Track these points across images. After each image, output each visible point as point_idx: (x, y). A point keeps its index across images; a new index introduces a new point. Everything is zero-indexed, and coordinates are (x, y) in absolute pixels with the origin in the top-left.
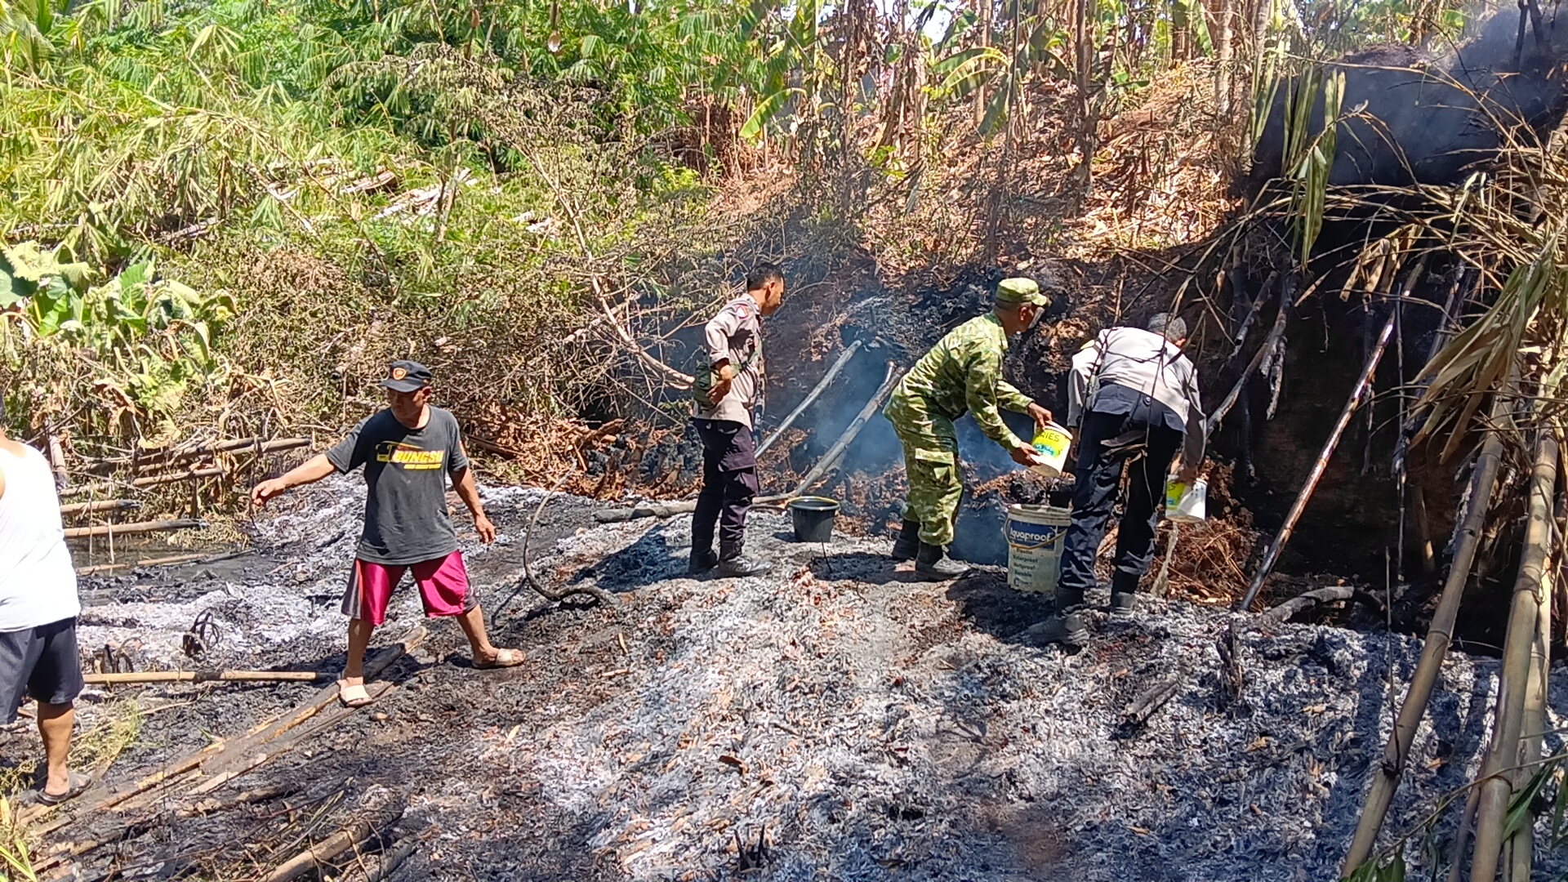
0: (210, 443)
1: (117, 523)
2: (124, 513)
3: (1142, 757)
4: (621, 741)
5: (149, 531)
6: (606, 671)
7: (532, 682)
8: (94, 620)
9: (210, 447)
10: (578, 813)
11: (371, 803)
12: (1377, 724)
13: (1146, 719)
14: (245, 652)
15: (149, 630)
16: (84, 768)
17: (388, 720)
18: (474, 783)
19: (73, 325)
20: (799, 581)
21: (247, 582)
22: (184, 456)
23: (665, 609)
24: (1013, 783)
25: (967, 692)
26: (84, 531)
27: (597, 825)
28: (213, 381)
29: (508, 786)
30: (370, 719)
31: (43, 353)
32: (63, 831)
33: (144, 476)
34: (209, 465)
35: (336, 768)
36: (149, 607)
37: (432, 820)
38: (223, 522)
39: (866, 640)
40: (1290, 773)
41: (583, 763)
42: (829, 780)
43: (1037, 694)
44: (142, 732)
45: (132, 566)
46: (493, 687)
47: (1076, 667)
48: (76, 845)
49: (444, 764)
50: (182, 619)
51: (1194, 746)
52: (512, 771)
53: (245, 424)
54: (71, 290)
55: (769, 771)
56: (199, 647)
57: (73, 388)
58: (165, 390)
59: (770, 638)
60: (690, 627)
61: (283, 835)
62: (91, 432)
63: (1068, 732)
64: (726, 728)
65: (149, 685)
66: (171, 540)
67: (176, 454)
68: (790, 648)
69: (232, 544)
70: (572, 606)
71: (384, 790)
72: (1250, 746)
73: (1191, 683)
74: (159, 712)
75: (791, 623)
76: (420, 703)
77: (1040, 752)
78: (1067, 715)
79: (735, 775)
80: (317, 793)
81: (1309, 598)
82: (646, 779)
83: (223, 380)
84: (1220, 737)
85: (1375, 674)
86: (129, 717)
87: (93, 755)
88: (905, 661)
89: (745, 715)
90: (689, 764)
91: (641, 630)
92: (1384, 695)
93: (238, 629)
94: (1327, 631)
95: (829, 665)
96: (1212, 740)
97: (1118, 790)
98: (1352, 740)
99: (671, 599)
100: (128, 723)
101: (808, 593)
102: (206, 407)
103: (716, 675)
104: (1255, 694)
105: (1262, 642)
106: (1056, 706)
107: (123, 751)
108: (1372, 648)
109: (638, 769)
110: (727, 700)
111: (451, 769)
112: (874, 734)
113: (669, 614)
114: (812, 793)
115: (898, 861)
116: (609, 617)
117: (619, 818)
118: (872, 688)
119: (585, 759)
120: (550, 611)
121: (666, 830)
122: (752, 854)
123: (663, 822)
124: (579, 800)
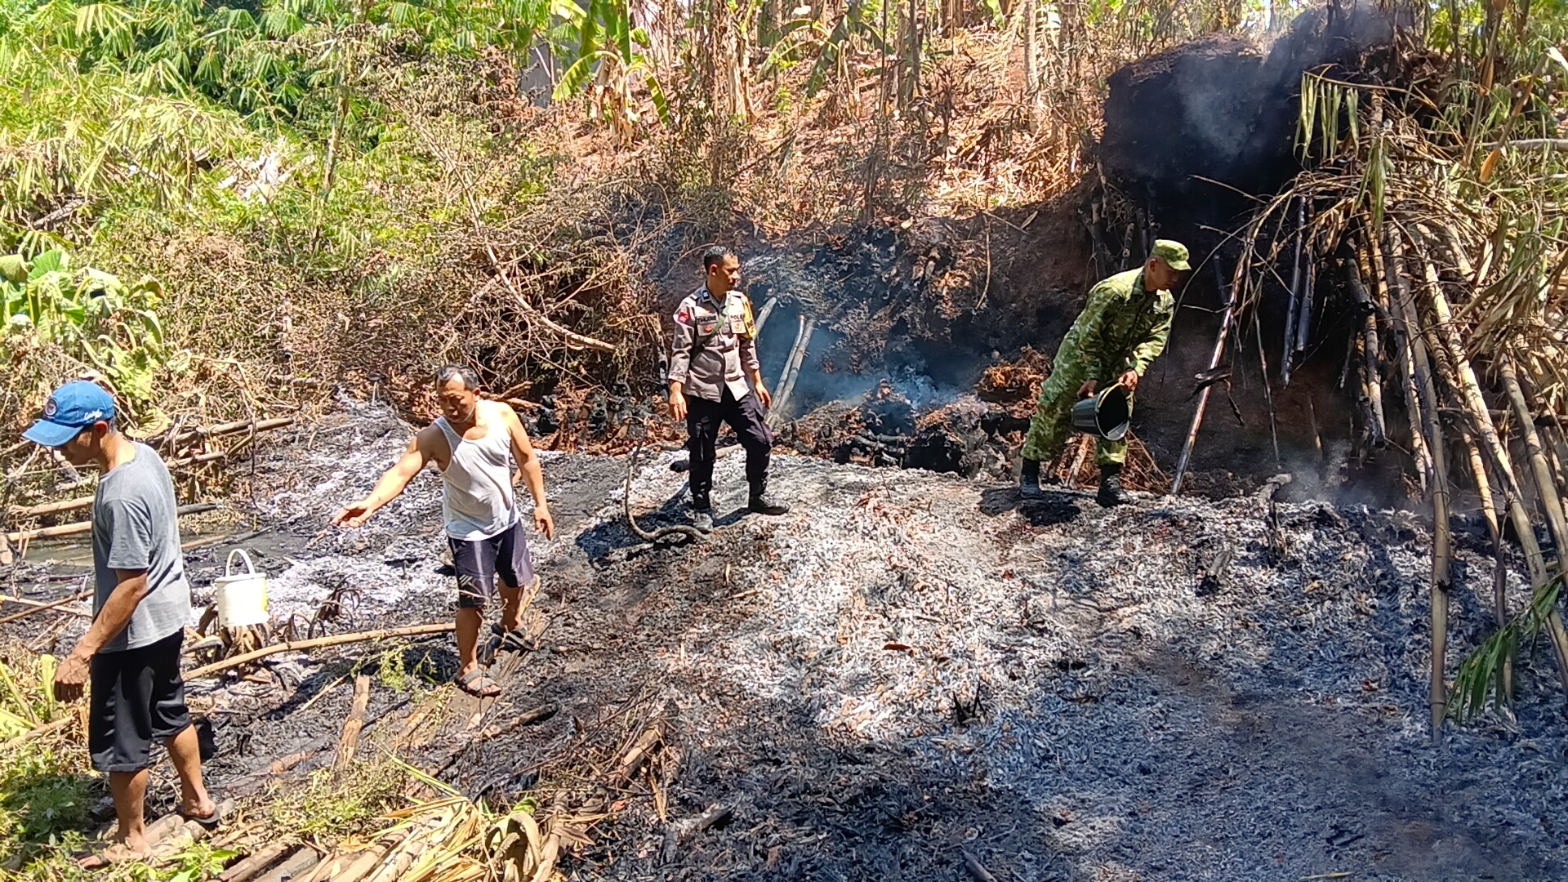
3: (1226, 606)
6: (733, 594)
7: (668, 609)
10: (788, 701)
13: (1219, 579)
23: (757, 539)
27: (813, 707)
40: (1344, 603)
41: (764, 664)
43: (1122, 571)
51: (1262, 594)
52: (706, 678)
55: (937, 651)
56: (336, 613)
60: (793, 551)
63: (1162, 596)
64: (874, 625)
67: (163, 442)
70: (666, 545)
72: (1307, 588)
73: (1241, 550)
79: (908, 657)
83: (187, 365)
84: (1281, 585)
88: (999, 559)
89: (884, 613)
91: (746, 558)
96: (1275, 587)
98: (1381, 575)
99: (759, 531)
101: (885, 515)
103: (839, 585)
104: (1298, 551)
106: (1142, 578)
109: (819, 663)
110: (862, 604)
113: (765, 542)
115: (1088, 698)
116: (706, 551)
117: (830, 699)
118: (983, 581)
119: (764, 661)
120: (646, 552)
121: (877, 703)
122: (968, 709)
123: (868, 697)
124: (781, 691)
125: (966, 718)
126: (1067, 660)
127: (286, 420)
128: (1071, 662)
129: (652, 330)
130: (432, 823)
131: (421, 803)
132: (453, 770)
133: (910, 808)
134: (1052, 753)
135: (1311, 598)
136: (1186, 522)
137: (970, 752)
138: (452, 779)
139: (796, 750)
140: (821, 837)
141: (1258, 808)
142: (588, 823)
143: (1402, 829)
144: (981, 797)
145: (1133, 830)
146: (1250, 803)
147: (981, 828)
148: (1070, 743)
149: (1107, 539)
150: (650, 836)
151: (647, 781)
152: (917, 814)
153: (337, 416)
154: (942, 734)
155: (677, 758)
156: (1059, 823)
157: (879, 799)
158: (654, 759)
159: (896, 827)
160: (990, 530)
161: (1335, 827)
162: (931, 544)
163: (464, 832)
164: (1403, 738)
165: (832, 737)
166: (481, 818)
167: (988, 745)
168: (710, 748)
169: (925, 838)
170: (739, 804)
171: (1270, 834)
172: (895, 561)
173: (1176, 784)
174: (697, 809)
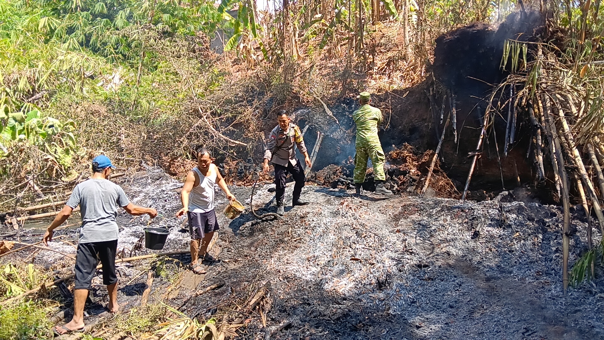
3: (483, 243)
4: (314, 259)
6: (292, 239)
10: (313, 280)
19: (22, 137)
20: (344, 205)
23: (301, 218)
24: (450, 254)
27: (323, 283)
28: (80, 154)
42: (392, 260)
51: (497, 238)
54: (17, 123)
55: (371, 261)
60: (315, 222)
64: (346, 251)
70: (267, 220)
72: (514, 236)
73: (489, 221)
79: (359, 263)
81: (501, 195)
82: (330, 268)
91: (297, 225)
96: (502, 235)
99: (302, 215)
101: (351, 208)
103: (333, 236)
104: (511, 221)
106: (450, 232)
110: (341, 243)
113: (304, 219)
115: (429, 279)
116: (282, 222)
117: (329, 280)
118: (389, 234)
119: (304, 265)
120: (259, 223)
121: (347, 281)
122: (383, 283)
123: (344, 279)
124: (310, 277)
125: (382, 287)
126: (421, 264)
127: (122, 174)
128: (423, 265)
129: (262, 138)
130: (177, 328)
131: (172, 320)
132: (184, 307)
133: (360, 322)
134: (415, 300)
135: (516, 239)
136: (467, 210)
137: (384, 300)
138: (184, 311)
139: (316, 299)
140: (325, 333)
141: (495, 321)
142: (236, 328)
143: (551, 329)
144: (388, 318)
145: (446, 330)
146: (492, 319)
147: (388, 329)
148: (422, 296)
149: (436, 217)
150: (260, 333)
151: (259, 311)
152: (363, 324)
153: (142, 172)
154: (373, 293)
155: (270, 303)
156: (418, 327)
157: (348, 318)
158: (262, 303)
159: (355, 329)
160: (391, 214)
161: (525, 328)
162: (368, 219)
163: (188, 331)
164: (552, 293)
165: (330, 294)
166: (195, 326)
167: (391, 297)
168: (283, 299)
169: (366, 333)
170: (295, 320)
171: (500, 331)
172: (354, 226)
173: (464, 312)
174: (278, 322)
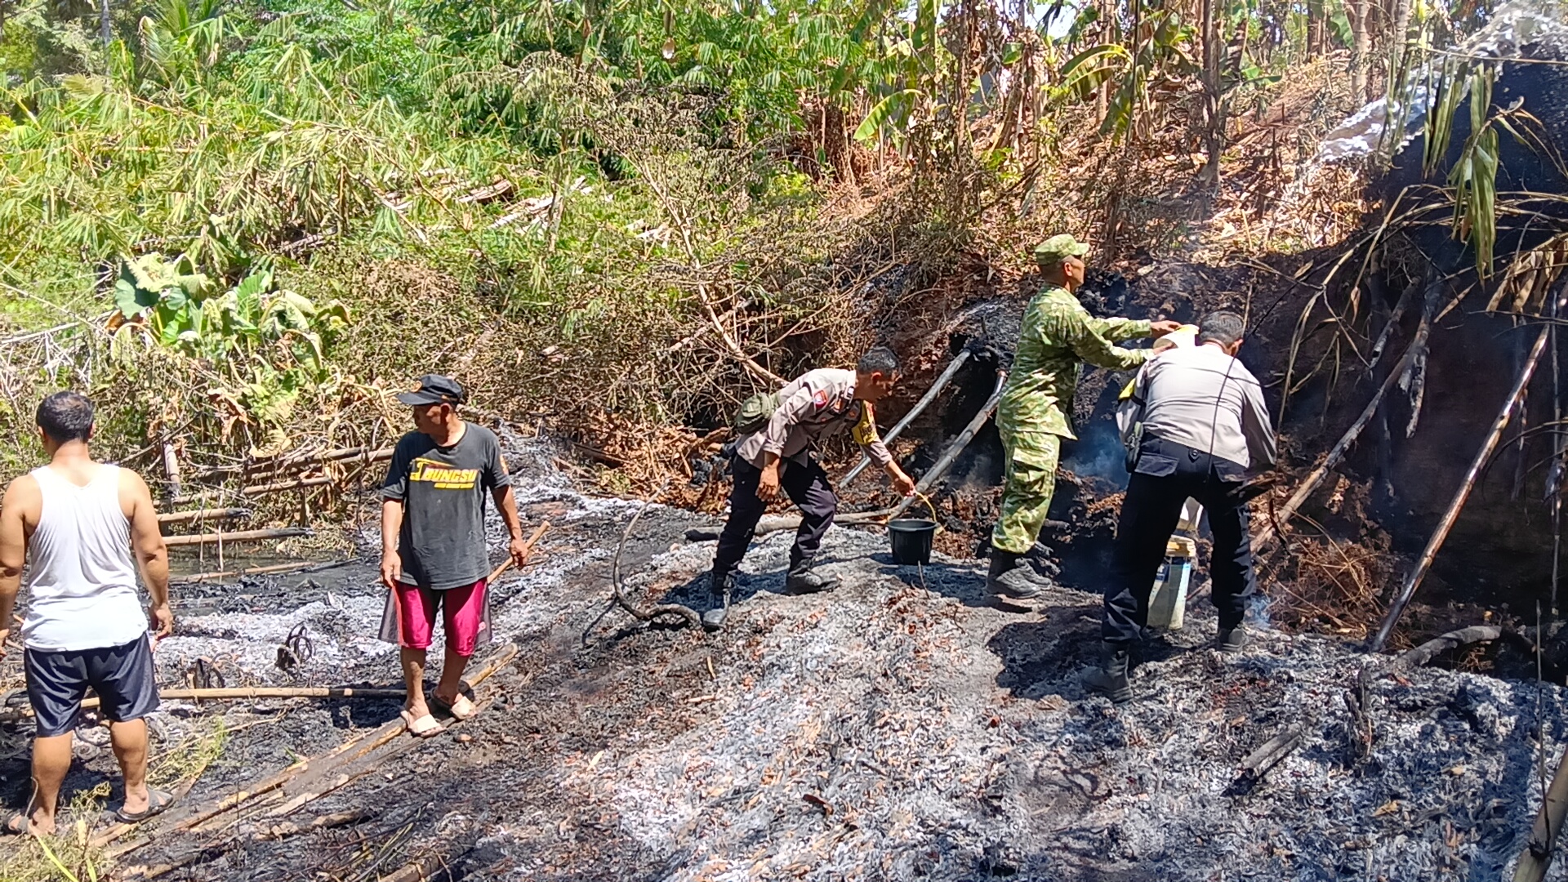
0: (319, 452)
1: (229, 531)
2: (235, 520)
3: (1258, 816)
4: (703, 774)
5: (260, 538)
6: (693, 697)
7: (619, 705)
8: (195, 630)
9: (319, 456)
10: (656, 849)
11: (447, 831)
12: (1525, 790)
13: (1264, 773)
14: (338, 666)
15: (246, 640)
16: (168, 785)
17: (472, 741)
18: (553, 812)
19: (190, 336)
20: (895, 607)
21: (348, 591)
22: (294, 464)
23: (755, 632)
24: (1116, 841)
25: (1068, 736)
26: (195, 538)
27: (673, 864)
28: (324, 390)
29: (586, 817)
30: (455, 740)
31: (159, 364)
32: (137, 854)
33: (255, 484)
34: (318, 474)
35: (416, 792)
36: (248, 618)
37: (504, 851)
38: (331, 530)
39: (962, 673)
40: (1424, 844)
41: (664, 795)
42: (917, 827)
43: (1145, 741)
44: (227, 749)
45: (239, 574)
46: (579, 707)
47: (1189, 712)
48: (149, 868)
49: (525, 790)
50: (280, 631)
51: (1316, 806)
52: (592, 800)
53: (354, 433)
54: (190, 301)
55: (855, 814)
56: (292, 661)
57: (187, 398)
58: (277, 400)
59: (861, 668)
60: (779, 653)
61: (354, 865)
62: (206, 441)
63: (1177, 786)
64: (811, 764)
65: (239, 700)
66: (280, 547)
67: (285, 464)
68: (880, 679)
69: (339, 553)
70: (662, 627)
71: (461, 817)
72: (1379, 811)
73: (1316, 736)
74: (246, 728)
75: (884, 652)
76: (505, 725)
77: (1146, 806)
78: (1177, 766)
79: (818, 816)
80: (394, 818)
81: (1450, 640)
82: (726, 815)
83: (334, 389)
84: (1346, 798)
85: (1526, 732)
86: (215, 735)
87: (177, 773)
88: (1004, 699)
89: (832, 749)
90: (772, 801)
91: (730, 654)
92: (1533, 757)
93: (333, 642)
94: (1469, 681)
95: (922, 700)
96: (1337, 800)
97: (1230, 852)
98: (1495, 808)
99: (761, 622)
100: (213, 741)
101: (903, 621)
102: (318, 417)
103: (804, 705)
104: (1386, 750)
105: (1395, 691)
106: (1165, 756)
107: (208, 768)
108: (1520, 701)
109: (719, 805)
110: (814, 734)
111: (530, 796)
112: (967, 779)
113: (758, 637)
114: (898, 841)
116: (699, 639)
118: (967, 727)
120: (640, 631)
123: (741, 863)
